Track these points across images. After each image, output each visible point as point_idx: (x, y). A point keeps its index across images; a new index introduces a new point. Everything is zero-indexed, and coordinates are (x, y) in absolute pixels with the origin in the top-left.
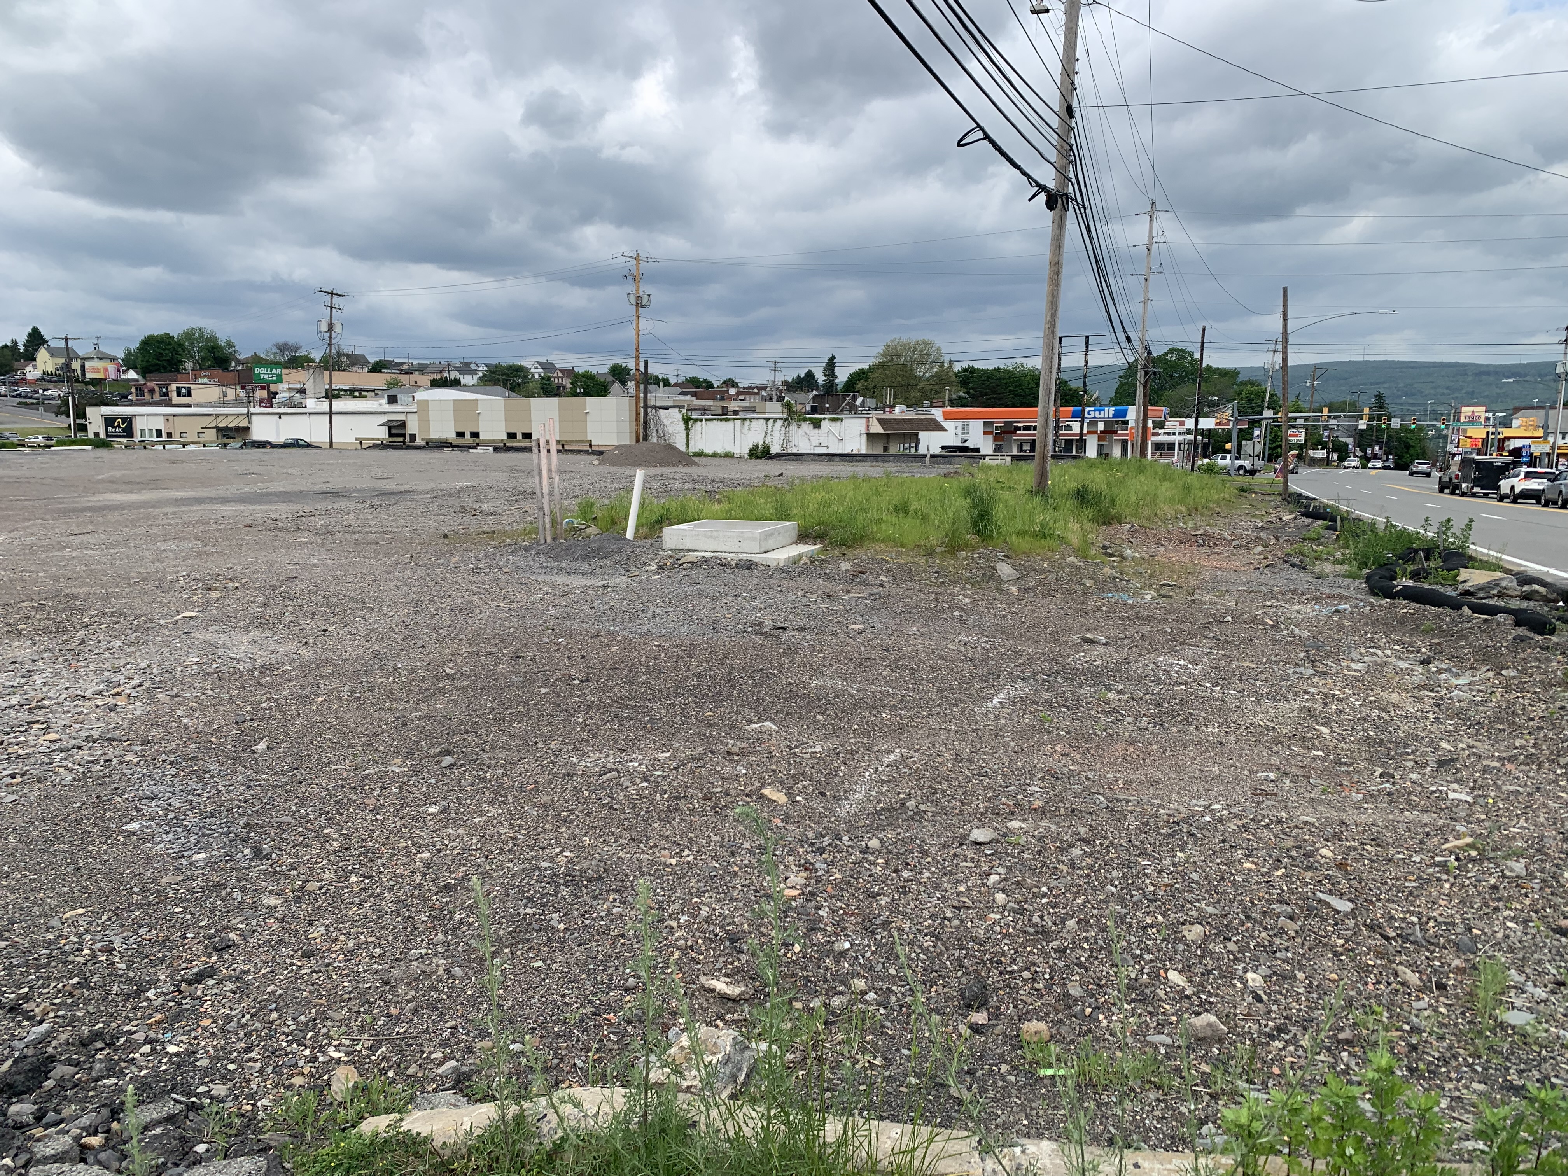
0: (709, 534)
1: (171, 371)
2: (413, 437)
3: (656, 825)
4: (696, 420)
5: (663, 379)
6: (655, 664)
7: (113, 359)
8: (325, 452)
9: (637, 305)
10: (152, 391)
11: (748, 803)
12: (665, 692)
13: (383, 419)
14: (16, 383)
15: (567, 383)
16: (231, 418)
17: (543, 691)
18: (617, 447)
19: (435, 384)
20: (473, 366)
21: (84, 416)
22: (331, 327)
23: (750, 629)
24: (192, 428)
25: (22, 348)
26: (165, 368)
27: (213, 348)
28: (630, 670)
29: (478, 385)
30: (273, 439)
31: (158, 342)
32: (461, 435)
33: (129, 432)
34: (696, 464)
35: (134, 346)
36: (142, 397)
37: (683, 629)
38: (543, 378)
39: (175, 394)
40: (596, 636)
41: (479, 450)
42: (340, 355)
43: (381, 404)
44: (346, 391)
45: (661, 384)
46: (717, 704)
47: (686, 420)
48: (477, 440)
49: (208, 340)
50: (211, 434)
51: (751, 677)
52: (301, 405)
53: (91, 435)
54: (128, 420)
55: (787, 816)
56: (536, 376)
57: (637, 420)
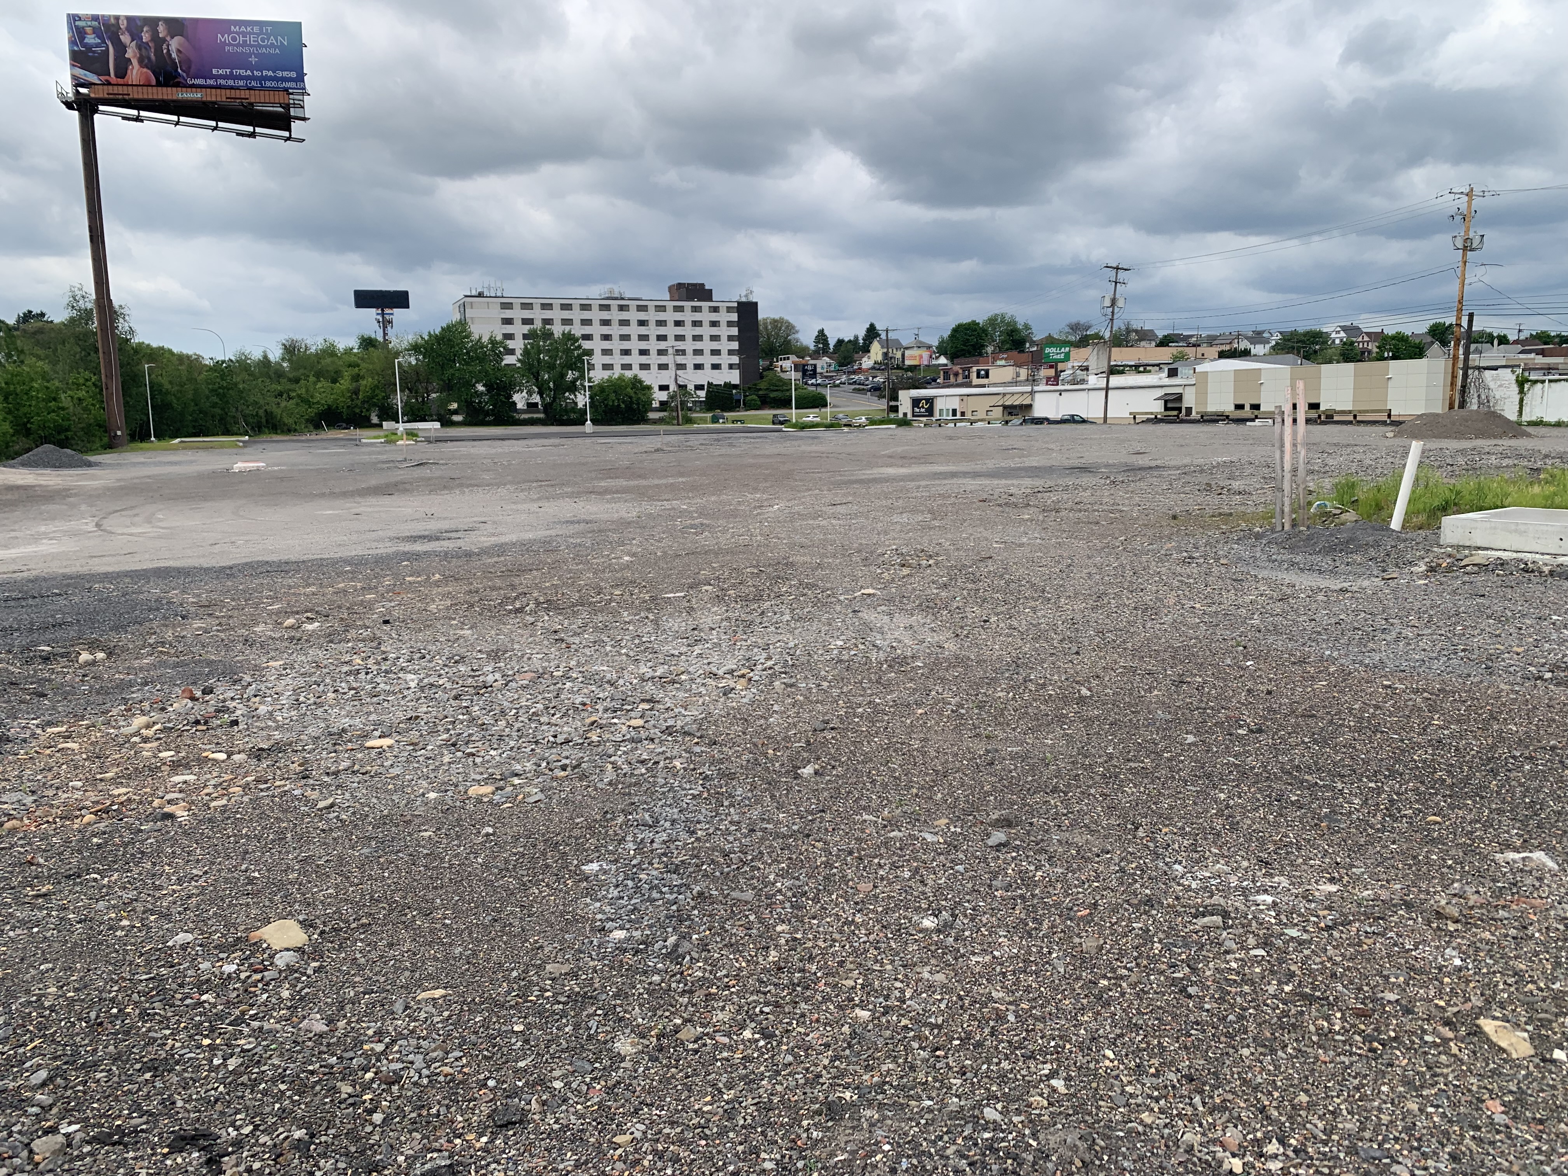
0: (1513, 527)
1: (974, 355)
2: (1189, 410)
3: (1246, 1052)
4: (1536, 382)
5: (1499, 337)
6: (1374, 716)
7: (929, 347)
8: (1100, 428)
9: (1465, 249)
10: (956, 375)
11: (1446, 1041)
12: (1373, 766)
13: (1160, 393)
14: (854, 372)
15: (1373, 347)
16: (1016, 397)
17: (1191, 739)
18: (1420, 417)
19: (1222, 355)
20: (1266, 335)
21: (896, 399)
22: (1114, 302)
23: (1548, 675)
24: (981, 406)
25: (861, 341)
26: (969, 353)
27: (1012, 331)
28: (1331, 722)
29: (1270, 354)
30: (1052, 416)
31: (967, 329)
32: (1239, 407)
33: (930, 412)
34: (1529, 435)
35: (946, 334)
36: (947, 378)
37: (1436, 665)
38: (1345, 344)
39: (975, 374)
40: (1302, 661)
41: (1257, 422)
42: (1129, 331)
43: (1159, 377)
44: (1131, 366)
45: (1496, 342)
46: (1455, 797)
47: (1521, 383)
48: (1256, 412)
49: (1008, 324)
50: (998, 412)
51: (1531, 758)
52: (1083, 381)
53: (901, 415)
54: (930, 401)
55: (1521, 1097)
56: (1337, 341)
57: (1453, 384)
